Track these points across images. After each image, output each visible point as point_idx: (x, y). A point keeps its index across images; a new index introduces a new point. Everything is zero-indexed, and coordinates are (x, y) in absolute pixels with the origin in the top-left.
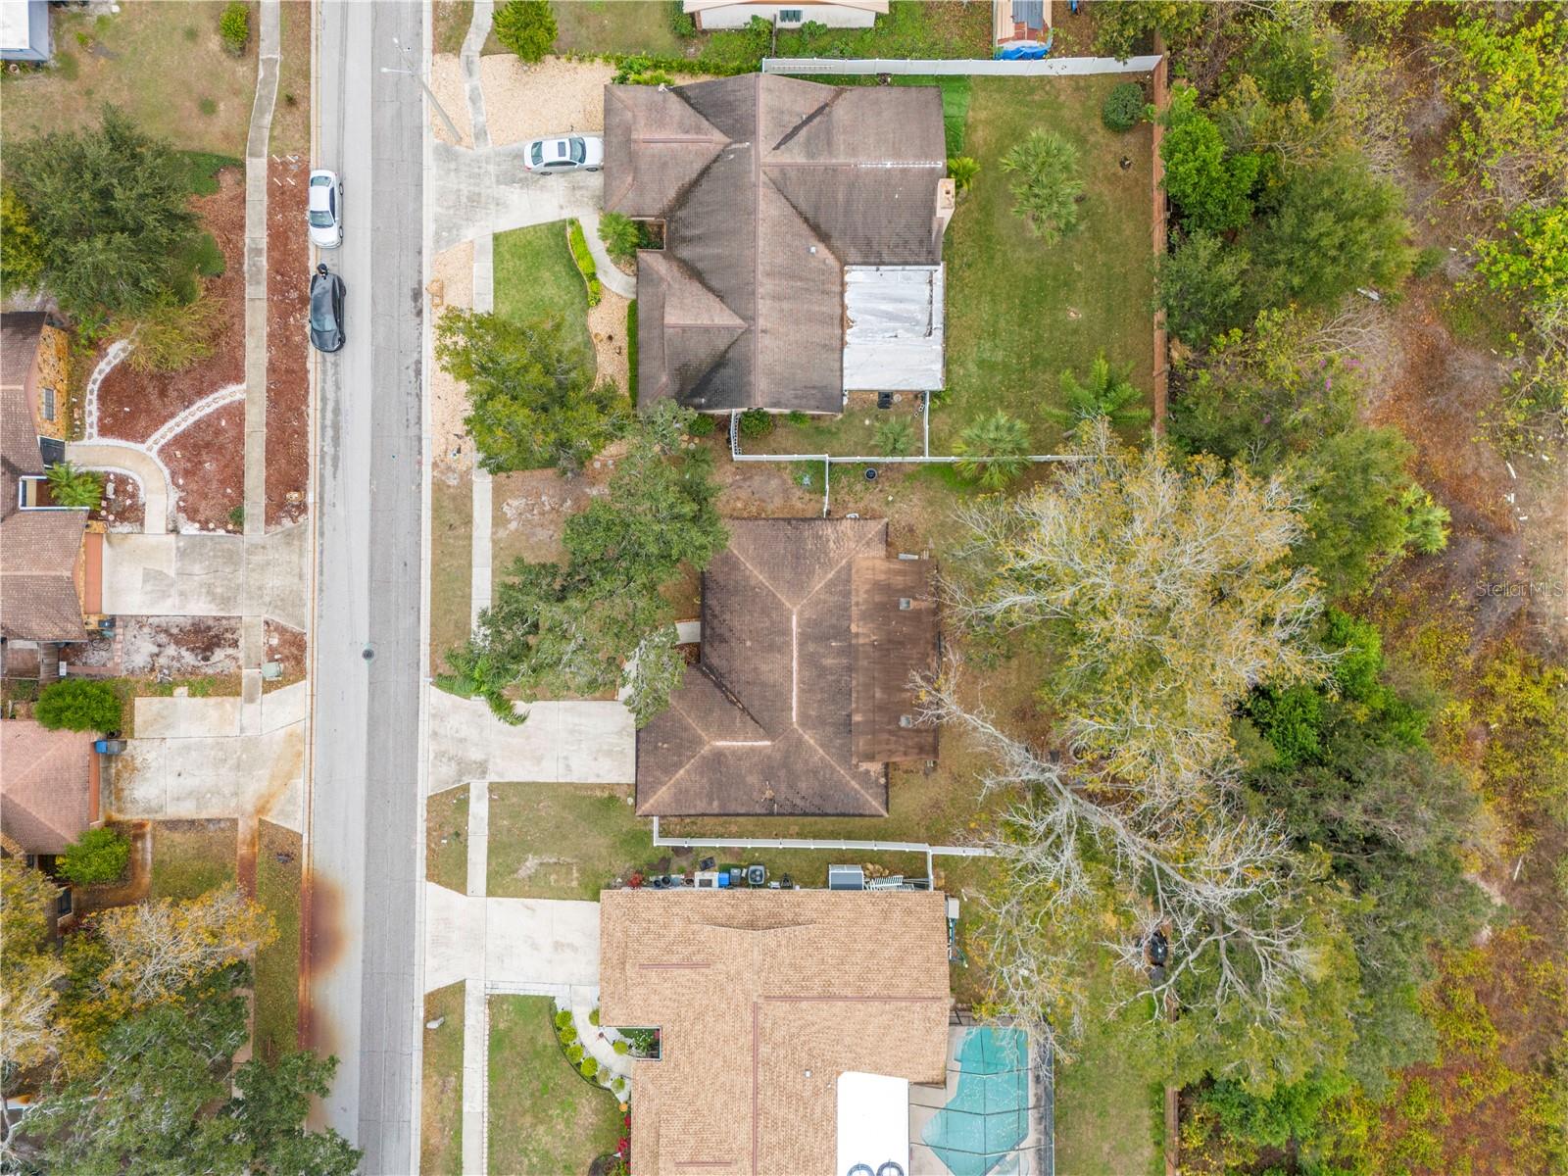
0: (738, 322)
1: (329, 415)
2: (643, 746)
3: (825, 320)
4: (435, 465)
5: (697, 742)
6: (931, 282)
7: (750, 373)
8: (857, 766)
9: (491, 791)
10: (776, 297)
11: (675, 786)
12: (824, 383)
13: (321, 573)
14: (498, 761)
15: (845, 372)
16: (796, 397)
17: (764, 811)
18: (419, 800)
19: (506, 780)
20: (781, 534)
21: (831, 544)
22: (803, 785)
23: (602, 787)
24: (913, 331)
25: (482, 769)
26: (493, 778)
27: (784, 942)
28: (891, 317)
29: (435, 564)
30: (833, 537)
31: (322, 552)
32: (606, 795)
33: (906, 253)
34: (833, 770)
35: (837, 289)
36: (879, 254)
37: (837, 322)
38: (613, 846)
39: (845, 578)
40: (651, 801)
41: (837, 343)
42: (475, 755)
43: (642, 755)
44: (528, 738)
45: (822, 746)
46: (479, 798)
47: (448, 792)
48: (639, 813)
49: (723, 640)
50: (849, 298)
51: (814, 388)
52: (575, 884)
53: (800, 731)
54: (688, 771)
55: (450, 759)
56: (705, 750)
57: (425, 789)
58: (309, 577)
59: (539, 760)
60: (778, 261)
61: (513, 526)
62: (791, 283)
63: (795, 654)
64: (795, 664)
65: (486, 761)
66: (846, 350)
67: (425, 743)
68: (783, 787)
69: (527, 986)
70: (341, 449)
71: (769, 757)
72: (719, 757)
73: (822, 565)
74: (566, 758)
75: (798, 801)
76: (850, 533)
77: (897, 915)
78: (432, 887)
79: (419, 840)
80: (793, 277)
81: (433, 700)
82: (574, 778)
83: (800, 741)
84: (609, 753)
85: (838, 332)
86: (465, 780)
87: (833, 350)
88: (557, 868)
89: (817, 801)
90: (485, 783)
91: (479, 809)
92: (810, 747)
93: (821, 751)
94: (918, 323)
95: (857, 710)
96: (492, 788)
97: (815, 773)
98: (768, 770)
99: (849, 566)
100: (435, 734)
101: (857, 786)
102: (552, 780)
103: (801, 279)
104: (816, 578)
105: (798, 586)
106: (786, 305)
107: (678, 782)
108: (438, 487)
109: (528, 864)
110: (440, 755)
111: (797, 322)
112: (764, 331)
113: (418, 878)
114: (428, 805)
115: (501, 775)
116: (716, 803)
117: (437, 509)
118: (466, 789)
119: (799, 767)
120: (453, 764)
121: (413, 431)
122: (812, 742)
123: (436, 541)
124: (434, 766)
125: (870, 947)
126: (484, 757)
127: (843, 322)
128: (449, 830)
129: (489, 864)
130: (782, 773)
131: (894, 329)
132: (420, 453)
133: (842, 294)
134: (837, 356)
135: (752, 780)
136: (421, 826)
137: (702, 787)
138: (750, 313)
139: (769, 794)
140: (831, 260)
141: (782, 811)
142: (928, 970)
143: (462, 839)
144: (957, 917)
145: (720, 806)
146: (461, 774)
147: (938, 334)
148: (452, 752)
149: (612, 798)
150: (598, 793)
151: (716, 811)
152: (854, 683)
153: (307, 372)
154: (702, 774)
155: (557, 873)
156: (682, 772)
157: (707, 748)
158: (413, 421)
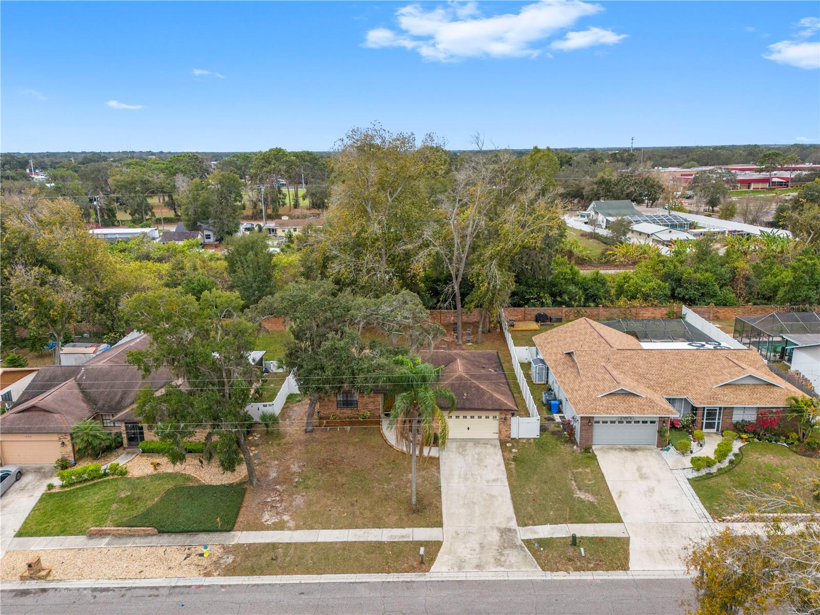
2: (467, 406)
4: (207, 574)
5: (460, 378)
9: (526, 525)
14: (497, 521)
18: (549, 578)
19: (514, 516)
25: (506, 532)
26: (513, 524)
29: (308, 571)
32: (511, 462)
40: (505, 401)
42: (495, 537)
43: (473, 407)
44: (474, 503)
46: (535, 532)
47: (534, 555)
48: (516, 408)
52: (588, 470)
54: (481, 383)
55: (502, 555)
57: (537, 574)
59: (492, 497)
61: (286, 518)
65: (499, 529)
67: (490, 574)
69: (689, 494)
78: (633, 564)
79: (590, 578)
81: (444, 569)
82: (504, 477)
86: (519, 542)
88: (579, 479)
90: (517, 528)
91: (544, 531)
96: (522, 523)
100: (479, 567)
102: (508, 489)
108: (231, 571)
109: (583, 498)
110: (498, 562)
113: (629, 577)
114: (552, 570)
115: (509, 520)
117: (252, 572)
118: (528, 542)
120: (506, 552)
121: (162, 591)
123: (285, 571)
124: (511, 566)
126: (495, 531)
128: (570, 552)
129: (593, 522)
132: (190, 587)
136: (574, 576)
143: (576, 542)
146: (514, 546)
148: (495, 553)
149: (515, 459)
150: (511, 465)
155: (583, 480)
156: (482, 387)
157: (464, 374)
158: (154, 592)
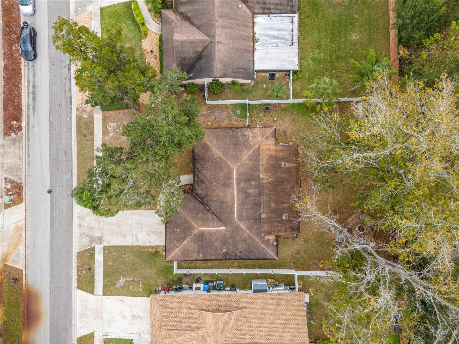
0: (207, 38)
1: (31, 88)
2: (168, 230)
3: (246, 38)
4: (77, 109)
5: (192, 228)
6: (292, 22)
7: (212, 61)
8: (264, 237)
9: (104, 249)
10: (224, 27)
11: (182, 247)
12: (246, 67)
13: (29, 157)
14: (107, 236)
15: (255, 62)
16: (234, 73)
17: (222, 258)
18: (73, 254)
19: (111, 245)
20: (228, 135)
21: (251, 139)
22: (240, 247)
23: (152, 247)
24: (285, 44)
25: (100, 240)
26: (105, 244)
27: (233, 318)
28: (275, 37)
29: (78, 152)
30: (251, 135)
31: (29, 148)
32: (154, 251)
33: (282, 8)
34: (253, 239)
35: (251, 25)
36: (270, 9)
37: (251, 39)
38: (157, 273)
39: (257, 154)
40: (172, 255)
41: (251, 49)
42: (97, 234)
43: (168, 234)
44: (119, 226)
45: (248, 229)
46: (99, 253)
47: (86, 250)
48: (167, 260)
49: (203, 182)
50: (256, 29)
51: (242, 69)
52: (141, 290)
53: (238, 222)
54: (188, 242)
55: (86, 236)
56: (196, 232)
57: (76, 249)
58: (24, 158)
59: (125, 236)
60: (224, 11)
61: (111, 135)
62: (230, 21)
63: (235, 188)
64: (235, 192)
65: (102, 237)
66: (255, 52)
67: (76, 231)
68: (231, 247)
69: (121, 335)
70: (36, 103)
71: (224, 234)
72: (202, 235)
73: (246, 148)
74: (136, 235)
75: (238, 253)
76: (259, 133)
77: (283, 304)
78: (79, 292)
79: (73, 272)
80: (231, 18)
81: (79, 211)
82: (140, 244)
83: (238, 227)
84: (155, 233)
85: (252, 44)
86: (93, 245)
87: (249, 52)
88: (133, 283)
89: (246, 253)
90: (102, 246)
91: (99, 257)
92: (243, 229)
93: (248, 231)
94: (287, 40)
95: (263, 212)
96: (105, 248)
97: (245, 241)
98: (224, 241)
99: (259, 148)
100: (80, 225)
101: (264, 246)
102: (130, 244)
103: (235, 19)
104: (244, 153)
105: (236, 158)
106: (228, 31)
107: (184, 246)
108: (79, 119)
109: (120, 281)
110: (82, 234)
111: (233, 39)
112: (218, 42)
113: (73, 288)
114: (77, 256)
115: (108, 243)
116: (201, 255)
117: (79, 128)
118: (93, 249)
119: (238, 238)
120: (88, 238)
121: (68, 94)
122: (244, 227)
123: (78, 142)
124: (80, 239)
125: (271, 319)
126: (101, 235)
127: (254, 40)
128: (86, 267)
129: (104, 282)
130: (231, 241)
131: (276, 43)
132: (71, 104)
133: (253, 27)
134: (251, 55)
135: (217, 244)
136: (74, 265)
137: (195, 248)
138: (212, 34)
139: (225, 250)
140: (248, 12)
141: (231, 258)
142: (298, 329)
143: (92, 270)
144: (308, 302)
145: (203, 256)
146: (91, 242)
147: (296, 45)
148: (87, 233)
149: (156, 252)
150: (150, 250)
151: (201, 259)
152: (262, 200)
153: (21, 70)
154: (194, 242)
155: (133, 285)
156: (185, 242)
157: (196, 231)
158: (68, 90)
